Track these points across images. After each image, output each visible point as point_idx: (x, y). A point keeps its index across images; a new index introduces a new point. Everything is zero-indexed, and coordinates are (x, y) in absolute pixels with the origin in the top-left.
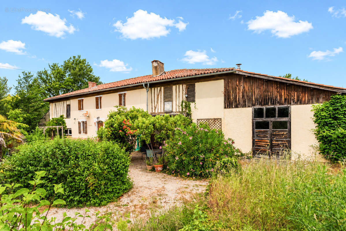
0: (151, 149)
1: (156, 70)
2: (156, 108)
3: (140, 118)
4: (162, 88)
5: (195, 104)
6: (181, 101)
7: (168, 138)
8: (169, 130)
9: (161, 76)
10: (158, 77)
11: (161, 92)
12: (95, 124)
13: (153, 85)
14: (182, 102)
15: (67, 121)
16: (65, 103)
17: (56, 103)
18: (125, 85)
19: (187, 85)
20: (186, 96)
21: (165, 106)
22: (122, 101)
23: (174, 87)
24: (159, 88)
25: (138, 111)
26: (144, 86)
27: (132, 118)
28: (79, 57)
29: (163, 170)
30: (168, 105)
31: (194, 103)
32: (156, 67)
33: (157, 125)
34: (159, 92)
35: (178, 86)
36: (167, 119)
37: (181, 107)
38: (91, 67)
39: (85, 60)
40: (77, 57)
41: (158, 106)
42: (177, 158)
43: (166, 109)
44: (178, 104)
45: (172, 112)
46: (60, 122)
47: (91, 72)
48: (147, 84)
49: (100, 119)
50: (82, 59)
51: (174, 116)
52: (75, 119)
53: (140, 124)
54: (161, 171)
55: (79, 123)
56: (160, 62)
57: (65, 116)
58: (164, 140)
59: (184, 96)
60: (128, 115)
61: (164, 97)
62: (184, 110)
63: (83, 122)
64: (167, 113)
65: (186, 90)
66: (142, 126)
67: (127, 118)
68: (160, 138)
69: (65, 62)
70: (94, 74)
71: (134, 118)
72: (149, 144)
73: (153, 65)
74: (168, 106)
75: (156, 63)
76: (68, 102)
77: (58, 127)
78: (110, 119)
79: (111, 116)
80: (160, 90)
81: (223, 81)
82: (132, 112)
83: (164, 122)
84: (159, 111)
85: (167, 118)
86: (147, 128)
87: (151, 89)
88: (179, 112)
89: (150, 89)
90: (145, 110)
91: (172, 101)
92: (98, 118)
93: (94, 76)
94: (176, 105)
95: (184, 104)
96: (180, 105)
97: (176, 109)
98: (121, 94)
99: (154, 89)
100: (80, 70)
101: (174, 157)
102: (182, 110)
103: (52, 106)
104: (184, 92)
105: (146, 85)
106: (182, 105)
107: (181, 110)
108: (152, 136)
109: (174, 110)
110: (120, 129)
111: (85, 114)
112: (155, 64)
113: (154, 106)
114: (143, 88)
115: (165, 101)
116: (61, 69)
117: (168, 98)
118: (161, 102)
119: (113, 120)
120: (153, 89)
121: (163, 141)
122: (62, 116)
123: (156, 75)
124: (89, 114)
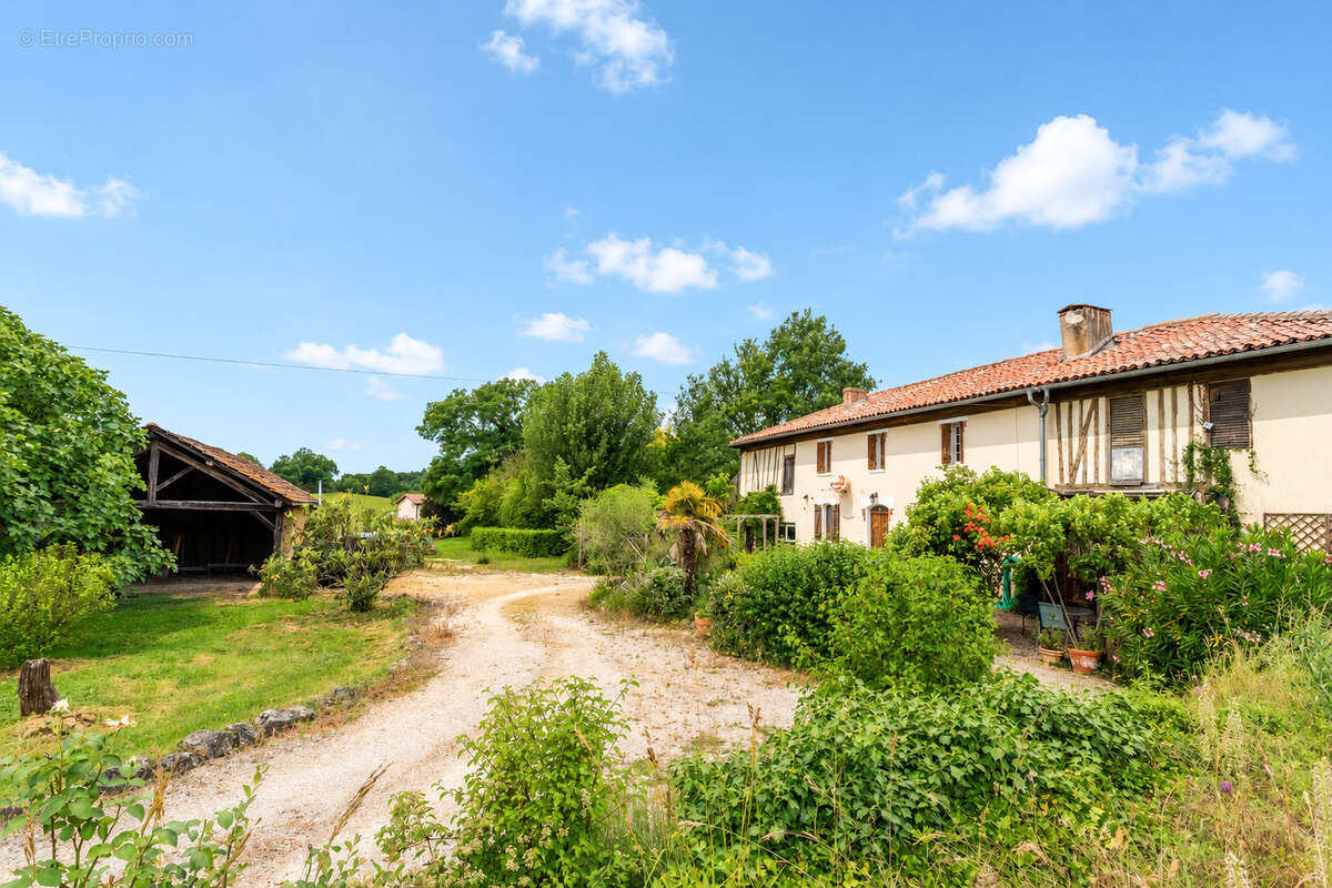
0: (1057, 601)
1: (1077, 338)
2: (1076, 469)
3: (1019, 503)
4: (1102, 402)
5: (1253, 454)
6: (1183, 446)
7: (1121, 567)
8: (1124, 544)
9: (1100, 354)
10: (1086, 364)
11: (1097, 413)
12: (864, 514)
13: (1063, 393)
14: (1191, 449)
15: (784, 501)
16: (782, 453)
17: (757, 452)
18: (962, 399)
19: (1210, 387)
20: (1209, 426)
21: (1115, 463)
22: (952, 446)
23: (1151, 396)
24: (1088, 404)
25: (1010, 480)
26: (1030, 398)
27: (991, 501)
28: (808, 312)
29: (1100, 669)
30: (1126, 458)
31: (1245, 454)
32: (1077, 328)
33: (1078, 525)
35: (1167, 392)
36: (1114, 509)
37: (1181, 467)
38: (839, 337)
39: (822, 319)
40: (801, 315)
41: (1085, 462)
42: (1150, 632)
43: (1118, 473)
44: (1169, 453)
45: (1142, 484)
46: (768, 501)
47: (842, 350)
48: (1043, 392)
49: (881, 501)
50: (814, 317)
51: (1152, 497)
52: (806, 497)
53: (1020, 522)
54: (1089, 672)
55: (818, 509)
56: (1096, 308)
57: (779, 489)
58: (1103, 572)
59: (1198, 429)
60: (978, 491)
61: (1111, 431)
62: (1199, 477)
63: (829, 507)
64: (1116, 487)
65: (1207, 401)
66: (1026, 526)
67: (976, 502)
68: (1087, 565)
69: (774, 332)
70: (849, 359)
71: (999, 502)
72: (1050, 584)
73: (1063, 324)
74: (1127, 464)
75: (1078, 313)
76: (789, 451)
77: (764, 517)
78: (924, 501)
79: (927, 495)
80: (1095, 407)
82: (993, 482)
83: (1101, 517)
84: (1091, 480)
85: (1115, 503)
86: (1043, 532)
87: (1058, 405)
88: (1178, 484)
89: (1052, 408)
90: (1036, 478)
91: (1143, 445)
92: (872, 497)
93: (851, 364)
94: (1163, 458)
95: (1197, 455)
96: (1180, 458)
97: (1163, 473)
98: (949, 425)
99: (1070, 407)
100: (813, 350)
101: (1138, 629)
102: (1191, 476)
103: (747, 461)
104: (1198, 414)
105: (1038, 396)
106: (1189, 461)
107: (1182, 479)
108: (1060, 560)
109: (1154, 477)
110: (954, 532)
111: (837, 484)
112: (1073, 318)
113: (1071, 464)
114: (1027, 403)
115: (1112, 447)
116: (764, 351)
117: (1127, 433)
118: (1097, 447)
119: (936, 505)
120: (1064, 406)
121: (1099, 576)
122: (771, 488)
123: (1078, 354)
124: (849, 485)
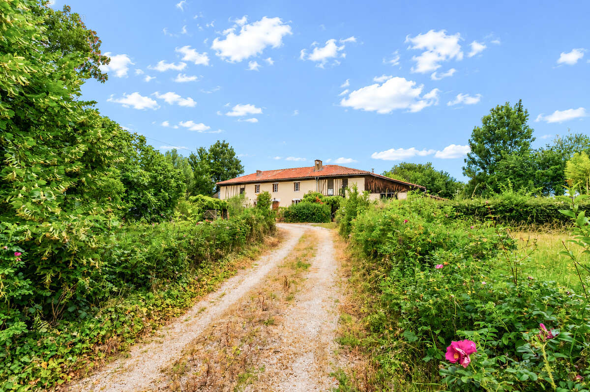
1: (318, 166)
4: (327, 180)
6: (339, 189)
10: (321, 173)
13: (321, 178)
16: (239, 187)
17: (227, 186)
19: (343, 180)
21: (328, 192)
22: (296, 187)
23: (334, 180)
24: (324, 180)
26: (315, 178)
34: (325, 183)
35: (337, 180)
37: (339, 192)
41: (323, 192)
45: (333, 195)
49: (276, 200)
56: (320, 161)
59: (341, 186)
61: (328, 185)
62: (341, 194)
65: (342, 182)
73: (316, 163)
74: (330, 192)
75: (318, 161)
76: (242, 187)
81: (364, 178)
87: (319, 180)
88: (338, 195)
91: (333, 189)
92: (274, 199)
94: (336, 191)
95: (341, 190)
97: (336, 194)
98: (296, 183)
103: (222, 189)
104: (341, 184)
105: (317, 178)
112: (318, 163)
113: (321, 190)
115: (328, 188)
117: (330, 186)
118: (325, 189)
120: (321, 181)
123: (318, 170)
